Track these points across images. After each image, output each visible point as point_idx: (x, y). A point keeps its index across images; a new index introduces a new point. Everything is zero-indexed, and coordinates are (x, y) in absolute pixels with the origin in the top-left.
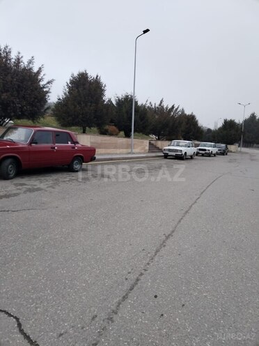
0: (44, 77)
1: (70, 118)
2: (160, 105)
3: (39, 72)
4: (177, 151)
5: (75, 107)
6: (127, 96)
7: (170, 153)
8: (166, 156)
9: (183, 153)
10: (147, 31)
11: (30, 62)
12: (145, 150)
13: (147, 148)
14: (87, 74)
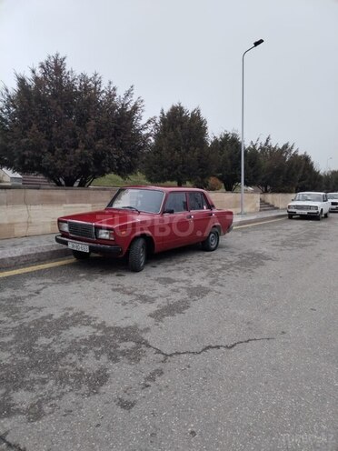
0: (142, 114)
1: (165, 170)
2: (266, 144)
3: (135, 108)
4: (310, 207)
5: (173, 154)
6: (227, 135)
7: (298, 212)
8: (291, 216)
9: (319, 210)
10: (261, 41)
11: (128, 94)
12: (256, 208)
13: (258, 205)
14: (181, 108)
